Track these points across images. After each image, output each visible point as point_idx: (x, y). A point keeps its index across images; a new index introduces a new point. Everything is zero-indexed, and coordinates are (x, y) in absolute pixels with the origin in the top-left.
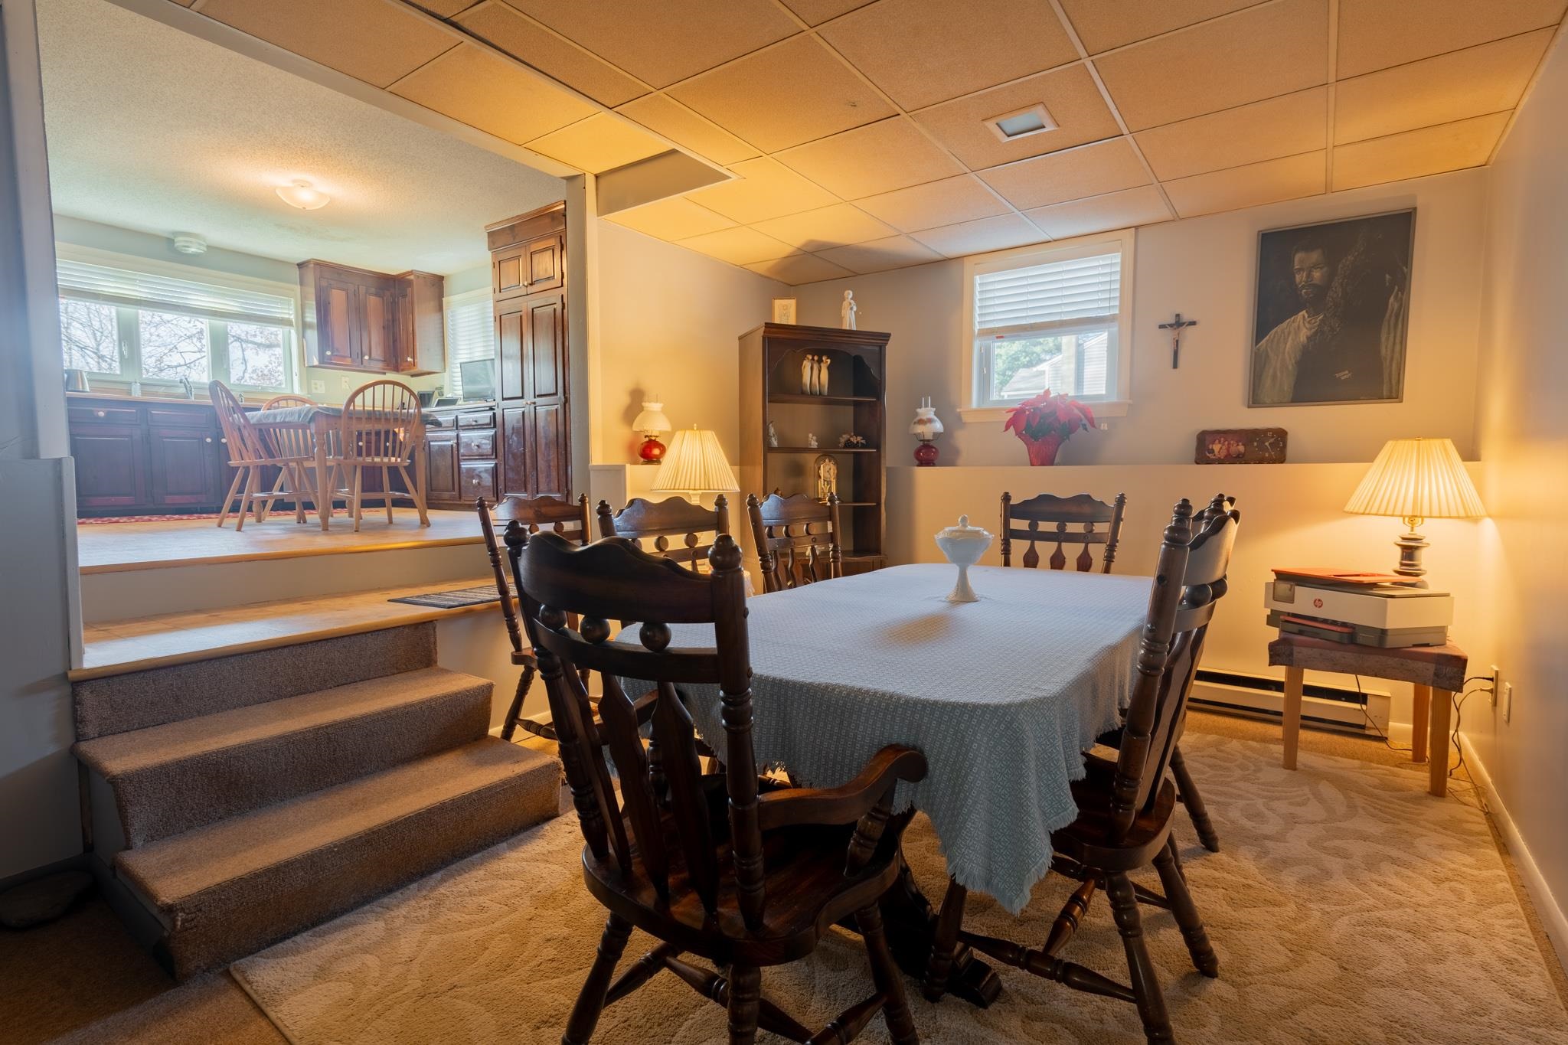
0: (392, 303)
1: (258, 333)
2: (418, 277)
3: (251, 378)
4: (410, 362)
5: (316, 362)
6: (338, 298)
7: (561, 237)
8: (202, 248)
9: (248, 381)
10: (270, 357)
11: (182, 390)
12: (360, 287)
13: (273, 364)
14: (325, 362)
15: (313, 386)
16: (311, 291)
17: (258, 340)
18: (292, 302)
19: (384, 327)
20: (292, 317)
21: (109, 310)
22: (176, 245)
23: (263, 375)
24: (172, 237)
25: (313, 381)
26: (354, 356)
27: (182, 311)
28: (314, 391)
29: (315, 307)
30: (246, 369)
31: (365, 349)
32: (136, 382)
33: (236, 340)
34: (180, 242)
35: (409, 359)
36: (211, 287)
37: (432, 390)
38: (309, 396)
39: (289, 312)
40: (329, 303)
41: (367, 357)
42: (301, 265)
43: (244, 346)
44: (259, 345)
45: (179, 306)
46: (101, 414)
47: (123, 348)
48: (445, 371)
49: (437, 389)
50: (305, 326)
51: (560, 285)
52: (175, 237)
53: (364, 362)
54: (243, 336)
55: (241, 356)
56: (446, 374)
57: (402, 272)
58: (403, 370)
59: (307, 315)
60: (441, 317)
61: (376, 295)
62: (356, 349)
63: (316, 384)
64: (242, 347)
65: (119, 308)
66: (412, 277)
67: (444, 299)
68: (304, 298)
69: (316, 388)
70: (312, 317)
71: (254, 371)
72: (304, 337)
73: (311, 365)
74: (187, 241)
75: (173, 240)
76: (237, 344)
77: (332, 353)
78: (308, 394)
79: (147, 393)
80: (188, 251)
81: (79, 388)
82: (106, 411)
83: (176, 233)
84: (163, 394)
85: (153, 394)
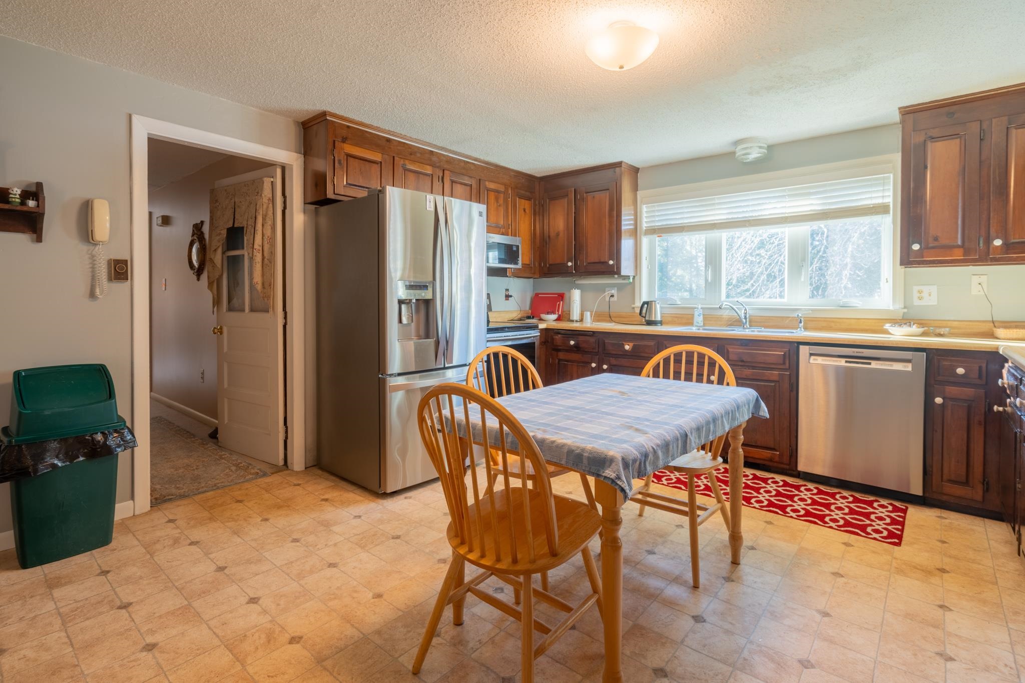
12: (996, 121)
15: (916, 295)
21: (701, 239)
22: (737, 155)
24: (732, 149)
25: (916, 288)
26: (971, 243)
32: (697, 308)
34: (739, 151)
38: (906, 310)
40: (926, 167)
41: (997, 243)
46: (627, 347)
47: (708, 273)
52: (736, 148)
69: (920, 298)
74: (745, 148)
77: (925, 245)
78: (905, 308)
79: (712, 318)
80: (749, 159)
81: (652, 317)
82: (632, 344)
83: (737, 143)
84: (727, 317)
85: (718, 318)
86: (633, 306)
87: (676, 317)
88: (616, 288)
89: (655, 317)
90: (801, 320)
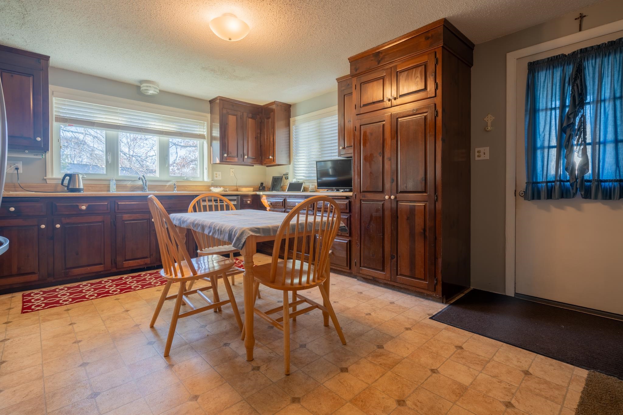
0: (260, 123)
1: (182, 142)
2: (278, 105)
3: (179, 160)
4: (271, 159)
5: (218, 161)
6: (232, 120)
7: (436, 52)
8: (156, 90)
9: (178, 161)
10: (186, 151)
11: (140, 183)
12: (244, 113)
13: (187, 154)
14: (223, 161)
15: (215, 175)
16: (217, 117)
17: (182, 144)
18: (206, 124)
19: (256, 138)
20: (205, 133)
21: (101, 133)
22: (141, 89)
23: (183, 158)
24: (139, 84)
25: (215, 173)
26: (239, 156)
27: (144, 132)
28: (215, 179)
29: (219, 127)
30: (177, 156)
31: (245, 152)
32: (113, 180)
33: (174, 145)
34: (144, 87)
35: (271, 157)
36: (161, 116)
37: (282, 176)
38: (213, 182)
39: (203, 130)
40: (227, 124)
41: (246, 157)
42: (212, 102)
43: (177, 147)
44: (182, 146)
45: (142, 129)
46: (84, 207)
47: (108, 157)
48: (290, 164)
49: (284, 175)
50: (212, 138)
51: (434, 95)
52: (141, 84)
53: (244, 160)
54: (177, 143)
55: (176, 151)
56: (291, 166)
57: (267, 103)
58: (265, 164)
59: (213, 132)
60: (288, 130)
61: (252, 118)
62: (240, 152)
63: (216, 174)
64: (176, 147)
65: (107, 131)
66: (274, 107)
67: (292, 119)
68: (212, 121)
69: (216, 177)
70: (216, 133)
71: (180, 157)
72: (211, 145)
73: (215, 163)
74: (147, 86)
75: (140, 87)
76: (174, 146)
77: (227, 155)
78: (212, 181)
79: (120, 186)
80: (148, 93)
81: (76, 186)
82: (87, 205)
83: (142, 82)
84: (130, 186)
85: (124, 186)
86: (45, 178)
87: (91, 186)
88: (21, 162)
89: (79, 186)
90: (175, 187)
